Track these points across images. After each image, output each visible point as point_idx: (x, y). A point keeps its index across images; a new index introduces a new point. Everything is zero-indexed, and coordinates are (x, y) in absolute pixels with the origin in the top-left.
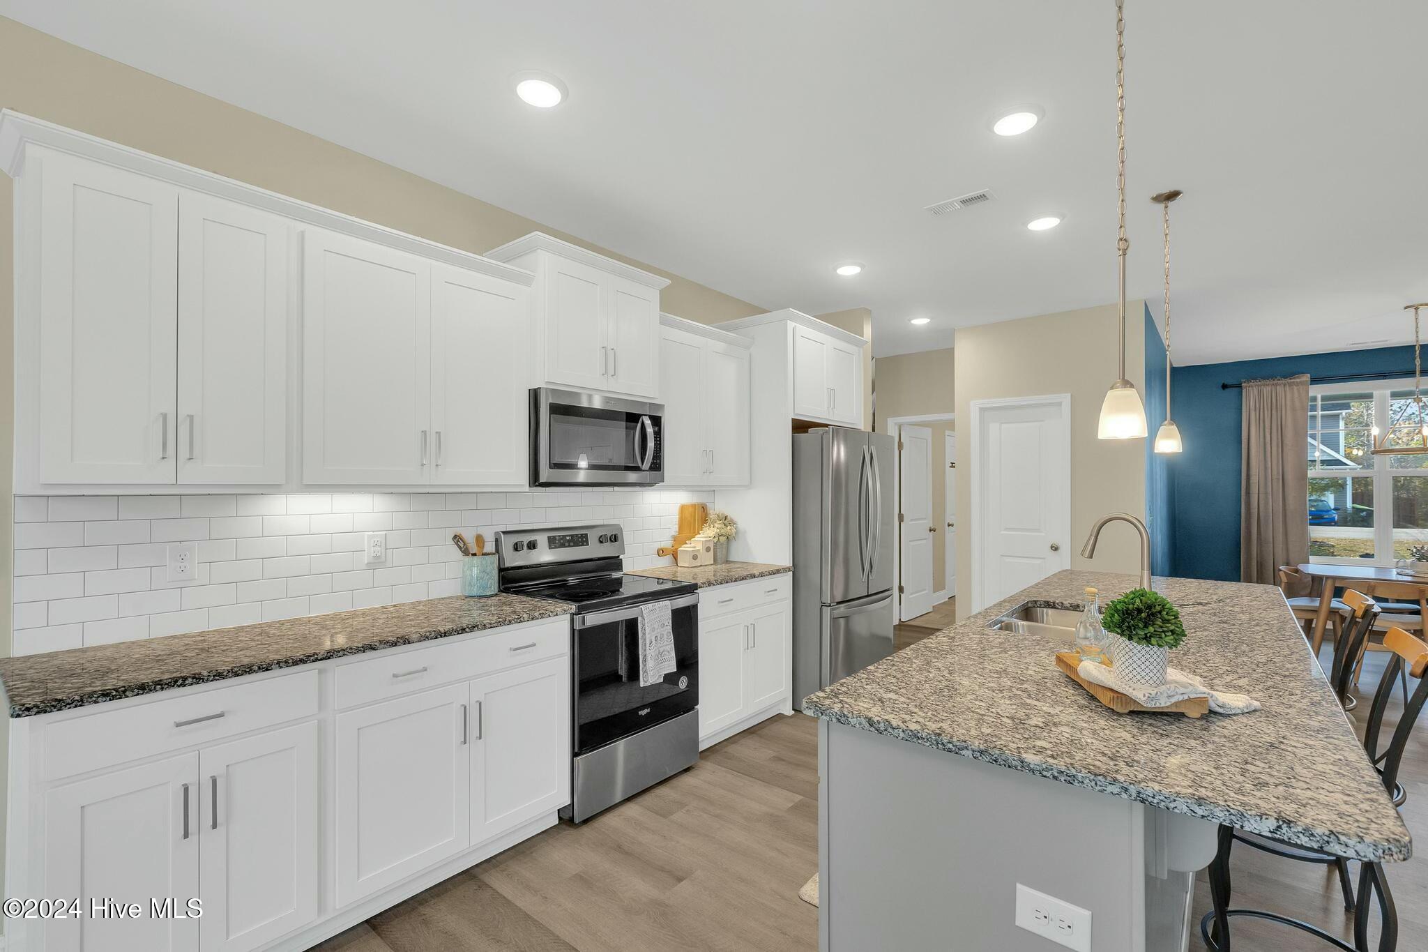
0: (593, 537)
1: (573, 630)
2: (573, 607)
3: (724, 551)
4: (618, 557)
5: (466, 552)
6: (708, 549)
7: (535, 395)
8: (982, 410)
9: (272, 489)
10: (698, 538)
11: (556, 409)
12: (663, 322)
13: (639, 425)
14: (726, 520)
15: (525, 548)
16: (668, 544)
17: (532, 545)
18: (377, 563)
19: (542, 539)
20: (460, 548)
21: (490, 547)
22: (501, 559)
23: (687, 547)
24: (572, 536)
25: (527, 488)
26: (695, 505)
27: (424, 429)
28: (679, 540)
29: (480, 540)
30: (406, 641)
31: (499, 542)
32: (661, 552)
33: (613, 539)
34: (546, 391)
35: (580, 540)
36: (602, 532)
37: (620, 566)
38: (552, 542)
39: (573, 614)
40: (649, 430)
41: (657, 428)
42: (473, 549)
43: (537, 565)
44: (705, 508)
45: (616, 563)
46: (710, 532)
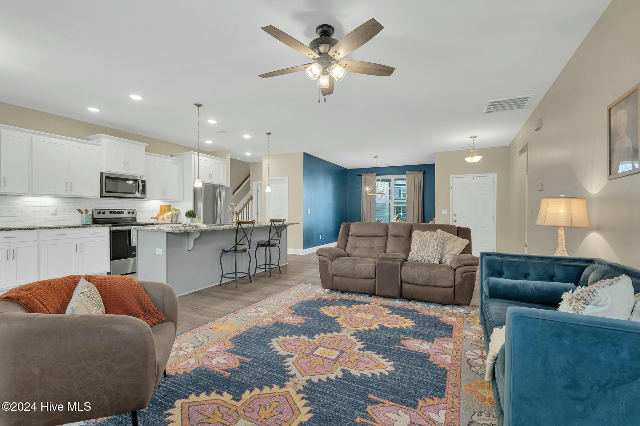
0: (125, 212)
1: (110, 231)
2: (110, 225)
3: (176, 219)
4: (135, 218)
5: (82, 213)
6: (168, 218)
7: (102, 174)
8: (269, 180)
10: (165, 214)
11: (107, 178)
12: (146, 154)
13: (137, 182)
14: (176, 210)
15: (101, 213)
16: (155, 216)
17: (104, 213)
18: (54, 215)
19: (108, 212)
20: (79, 212)
21: (90, 213)
23: (161, 217)
24: (118, 211)
25: (99, 198)
26: (166, 206)
27: (66, 182)
28: (159, 215)
29: (87, 211)
30: (60, 228)
31: (93, 211)
32: (152, 218)
33: (133, 213)
34: (105, 173)
35: (122, 212)
36: (129, 211)
37: (135, 220)
38: (111, 212)
39: (110, 227)
40: (140, 184)
41: (144, 183)
42: (84, 212)
43: (107, 218)
44: (170, 206)
45: (134, 219)
46: (170, 213)
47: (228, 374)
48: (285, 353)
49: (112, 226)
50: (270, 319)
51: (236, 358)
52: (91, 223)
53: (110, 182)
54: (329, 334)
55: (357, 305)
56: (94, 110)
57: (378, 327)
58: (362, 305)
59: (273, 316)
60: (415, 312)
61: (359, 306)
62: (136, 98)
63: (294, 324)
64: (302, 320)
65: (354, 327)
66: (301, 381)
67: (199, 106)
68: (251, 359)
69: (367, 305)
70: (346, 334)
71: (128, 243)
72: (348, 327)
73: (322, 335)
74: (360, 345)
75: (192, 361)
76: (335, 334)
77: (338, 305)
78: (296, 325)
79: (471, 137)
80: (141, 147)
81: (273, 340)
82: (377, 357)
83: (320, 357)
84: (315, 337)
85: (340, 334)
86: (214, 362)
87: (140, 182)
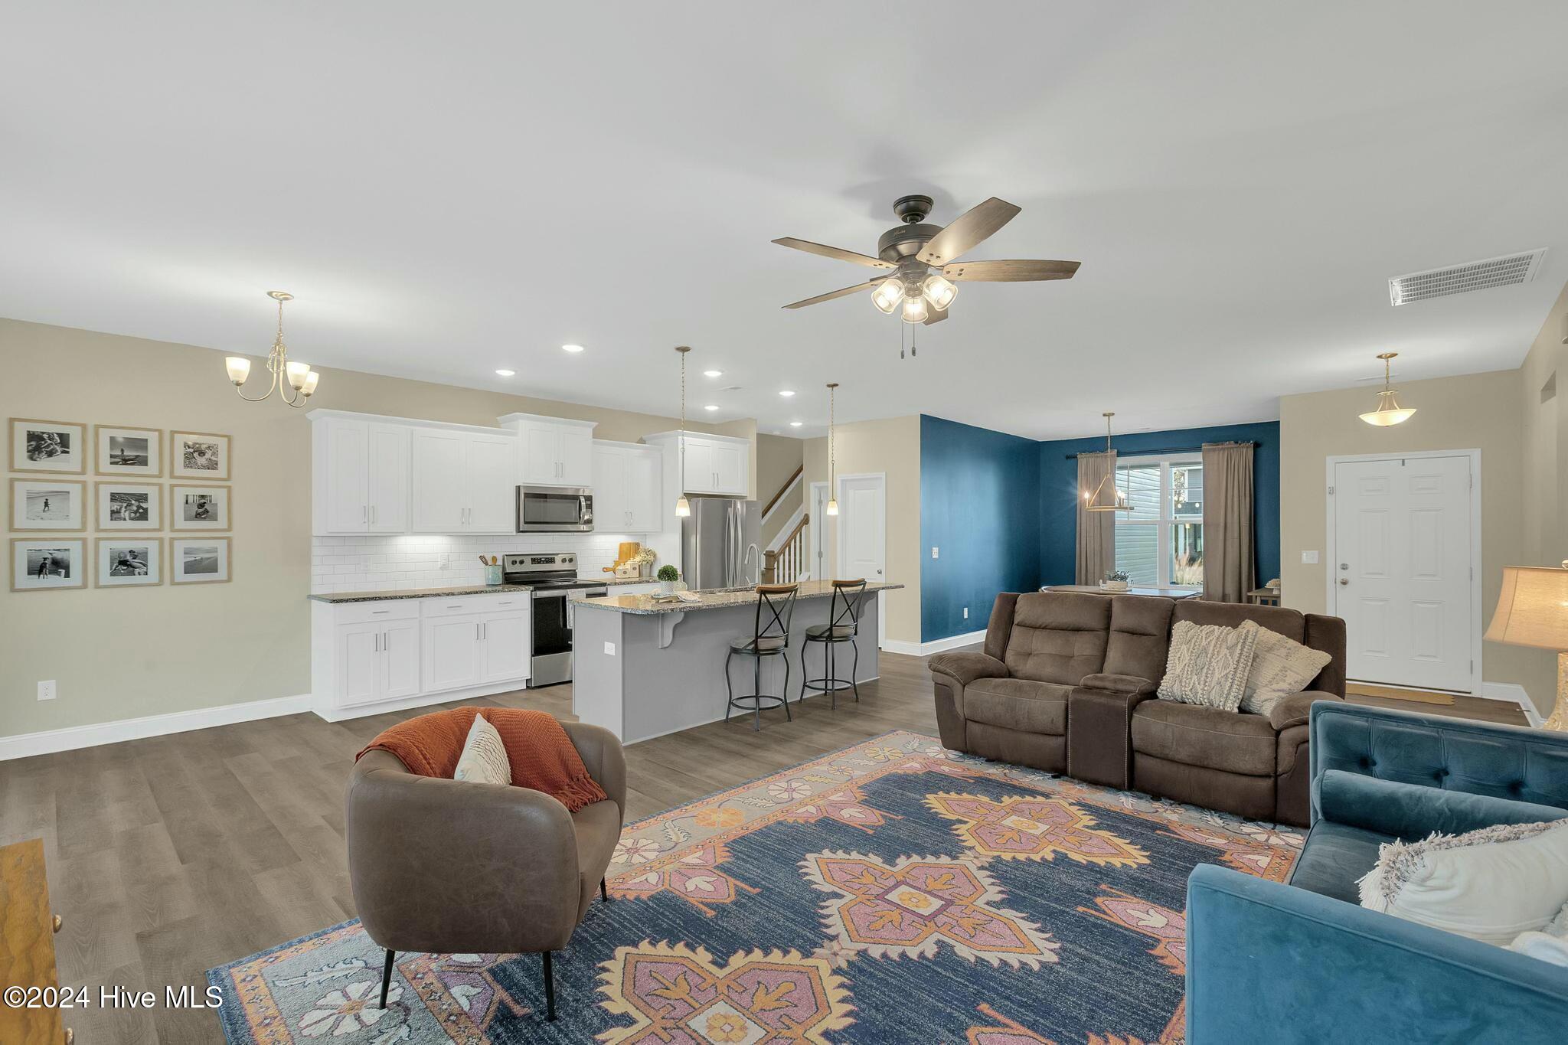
0: (558, 559)
1: (532, 599)
2: (532, 588)
3: (648, 570)
4: (575, 572)
5: (486, 564)
6: (634, 569)
7: (518, 488)
8: (842, 481)
9: (402, 534)
10: (629, 562)
11: (527, 495)
12: (594, 443)
13: (576, 501)
14: (649, 552)
15: (518, 563)
16: (610, 565)
17: (522, 562)
18: (444, 568)
19: (528, 560)
20: (483, 561)
21: (500, 562)
22: (504, 568)
23: (621, 568)
24: (545, 558)
25: (515, 534)
26: (631, 544)
27: (463, 507)
28: (617, 563)
29: (494, 559)
30: (453, 594)
31: (503, 560)
32: (605, 570)
33: (571, 560)
34: (524, 487)
35: (551, 561)
36: (564, 556)
37: (575, 575)
38: (534, 561)
39: (532, 591)
40: (583, 503)
41: (589, 502)
42: (490, 563)
43: (526, 573)
44: (637, 545)
45: (573, 574)
46: (638, 559)
47: (711, 914)
48: (827, 888)
49: (536, 589)
50: (812, 809)
51: (731, 885)
52: (501, 583)
53: (532, 502)
54: (930, 859)
55: (1016, 798)
56: (505, 373)
57: (1050, 857)
58: (1028, 798)
59: (820, 802)
60: (1160, 829)
61: (1021, 798)
62: (573, 349)
63: (860, 827)
64: (880, 819)
65: (992, 849)
66: (846, 950)
67: (684, 350)
68: (758, 890)
69: (1040, 799)
70: (969, 864)
71: (561, 623)
72: (979, 848)
73: (915, 858)
74: (994, 893)
75: (653, 878)
76: (945, 860)
77: (969, 793)
78: (863, 828)
79: (1380, 357)
80: (584, 430)
81: (808, 856)
82: (1026, 926)
83: (897, 906)
84: (898, 861)
85: (955, 862)
86: (691, 886)
87: (582, 499)
